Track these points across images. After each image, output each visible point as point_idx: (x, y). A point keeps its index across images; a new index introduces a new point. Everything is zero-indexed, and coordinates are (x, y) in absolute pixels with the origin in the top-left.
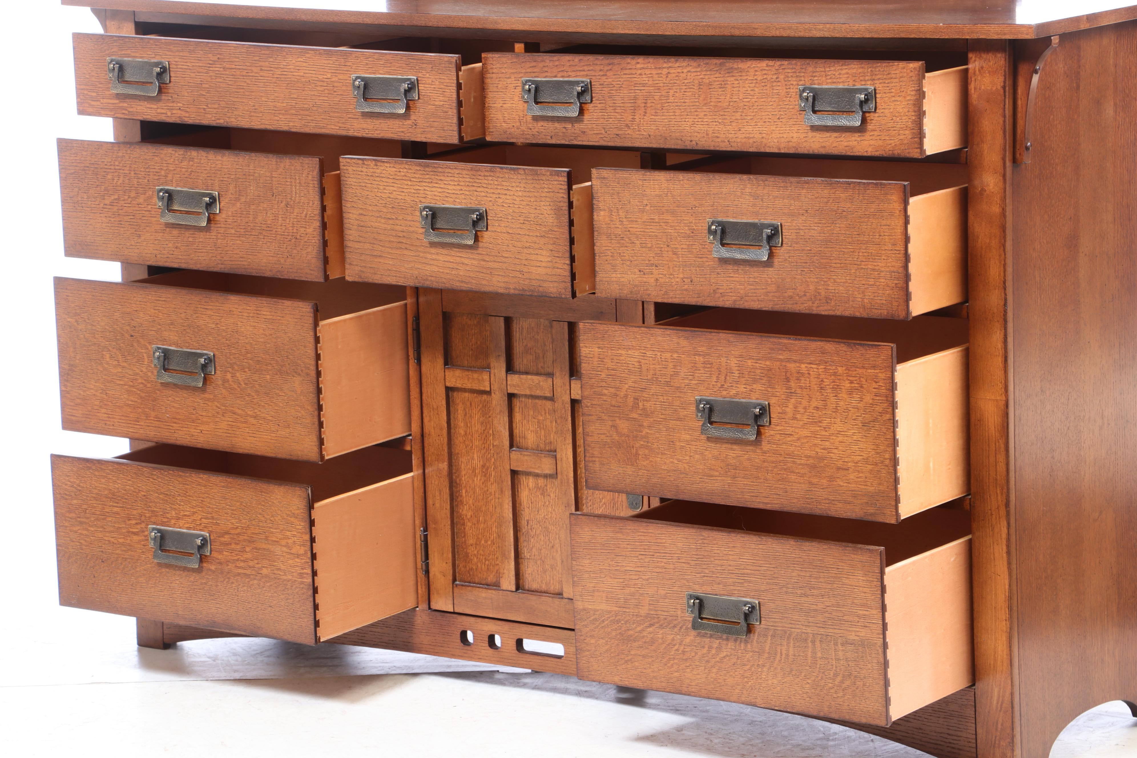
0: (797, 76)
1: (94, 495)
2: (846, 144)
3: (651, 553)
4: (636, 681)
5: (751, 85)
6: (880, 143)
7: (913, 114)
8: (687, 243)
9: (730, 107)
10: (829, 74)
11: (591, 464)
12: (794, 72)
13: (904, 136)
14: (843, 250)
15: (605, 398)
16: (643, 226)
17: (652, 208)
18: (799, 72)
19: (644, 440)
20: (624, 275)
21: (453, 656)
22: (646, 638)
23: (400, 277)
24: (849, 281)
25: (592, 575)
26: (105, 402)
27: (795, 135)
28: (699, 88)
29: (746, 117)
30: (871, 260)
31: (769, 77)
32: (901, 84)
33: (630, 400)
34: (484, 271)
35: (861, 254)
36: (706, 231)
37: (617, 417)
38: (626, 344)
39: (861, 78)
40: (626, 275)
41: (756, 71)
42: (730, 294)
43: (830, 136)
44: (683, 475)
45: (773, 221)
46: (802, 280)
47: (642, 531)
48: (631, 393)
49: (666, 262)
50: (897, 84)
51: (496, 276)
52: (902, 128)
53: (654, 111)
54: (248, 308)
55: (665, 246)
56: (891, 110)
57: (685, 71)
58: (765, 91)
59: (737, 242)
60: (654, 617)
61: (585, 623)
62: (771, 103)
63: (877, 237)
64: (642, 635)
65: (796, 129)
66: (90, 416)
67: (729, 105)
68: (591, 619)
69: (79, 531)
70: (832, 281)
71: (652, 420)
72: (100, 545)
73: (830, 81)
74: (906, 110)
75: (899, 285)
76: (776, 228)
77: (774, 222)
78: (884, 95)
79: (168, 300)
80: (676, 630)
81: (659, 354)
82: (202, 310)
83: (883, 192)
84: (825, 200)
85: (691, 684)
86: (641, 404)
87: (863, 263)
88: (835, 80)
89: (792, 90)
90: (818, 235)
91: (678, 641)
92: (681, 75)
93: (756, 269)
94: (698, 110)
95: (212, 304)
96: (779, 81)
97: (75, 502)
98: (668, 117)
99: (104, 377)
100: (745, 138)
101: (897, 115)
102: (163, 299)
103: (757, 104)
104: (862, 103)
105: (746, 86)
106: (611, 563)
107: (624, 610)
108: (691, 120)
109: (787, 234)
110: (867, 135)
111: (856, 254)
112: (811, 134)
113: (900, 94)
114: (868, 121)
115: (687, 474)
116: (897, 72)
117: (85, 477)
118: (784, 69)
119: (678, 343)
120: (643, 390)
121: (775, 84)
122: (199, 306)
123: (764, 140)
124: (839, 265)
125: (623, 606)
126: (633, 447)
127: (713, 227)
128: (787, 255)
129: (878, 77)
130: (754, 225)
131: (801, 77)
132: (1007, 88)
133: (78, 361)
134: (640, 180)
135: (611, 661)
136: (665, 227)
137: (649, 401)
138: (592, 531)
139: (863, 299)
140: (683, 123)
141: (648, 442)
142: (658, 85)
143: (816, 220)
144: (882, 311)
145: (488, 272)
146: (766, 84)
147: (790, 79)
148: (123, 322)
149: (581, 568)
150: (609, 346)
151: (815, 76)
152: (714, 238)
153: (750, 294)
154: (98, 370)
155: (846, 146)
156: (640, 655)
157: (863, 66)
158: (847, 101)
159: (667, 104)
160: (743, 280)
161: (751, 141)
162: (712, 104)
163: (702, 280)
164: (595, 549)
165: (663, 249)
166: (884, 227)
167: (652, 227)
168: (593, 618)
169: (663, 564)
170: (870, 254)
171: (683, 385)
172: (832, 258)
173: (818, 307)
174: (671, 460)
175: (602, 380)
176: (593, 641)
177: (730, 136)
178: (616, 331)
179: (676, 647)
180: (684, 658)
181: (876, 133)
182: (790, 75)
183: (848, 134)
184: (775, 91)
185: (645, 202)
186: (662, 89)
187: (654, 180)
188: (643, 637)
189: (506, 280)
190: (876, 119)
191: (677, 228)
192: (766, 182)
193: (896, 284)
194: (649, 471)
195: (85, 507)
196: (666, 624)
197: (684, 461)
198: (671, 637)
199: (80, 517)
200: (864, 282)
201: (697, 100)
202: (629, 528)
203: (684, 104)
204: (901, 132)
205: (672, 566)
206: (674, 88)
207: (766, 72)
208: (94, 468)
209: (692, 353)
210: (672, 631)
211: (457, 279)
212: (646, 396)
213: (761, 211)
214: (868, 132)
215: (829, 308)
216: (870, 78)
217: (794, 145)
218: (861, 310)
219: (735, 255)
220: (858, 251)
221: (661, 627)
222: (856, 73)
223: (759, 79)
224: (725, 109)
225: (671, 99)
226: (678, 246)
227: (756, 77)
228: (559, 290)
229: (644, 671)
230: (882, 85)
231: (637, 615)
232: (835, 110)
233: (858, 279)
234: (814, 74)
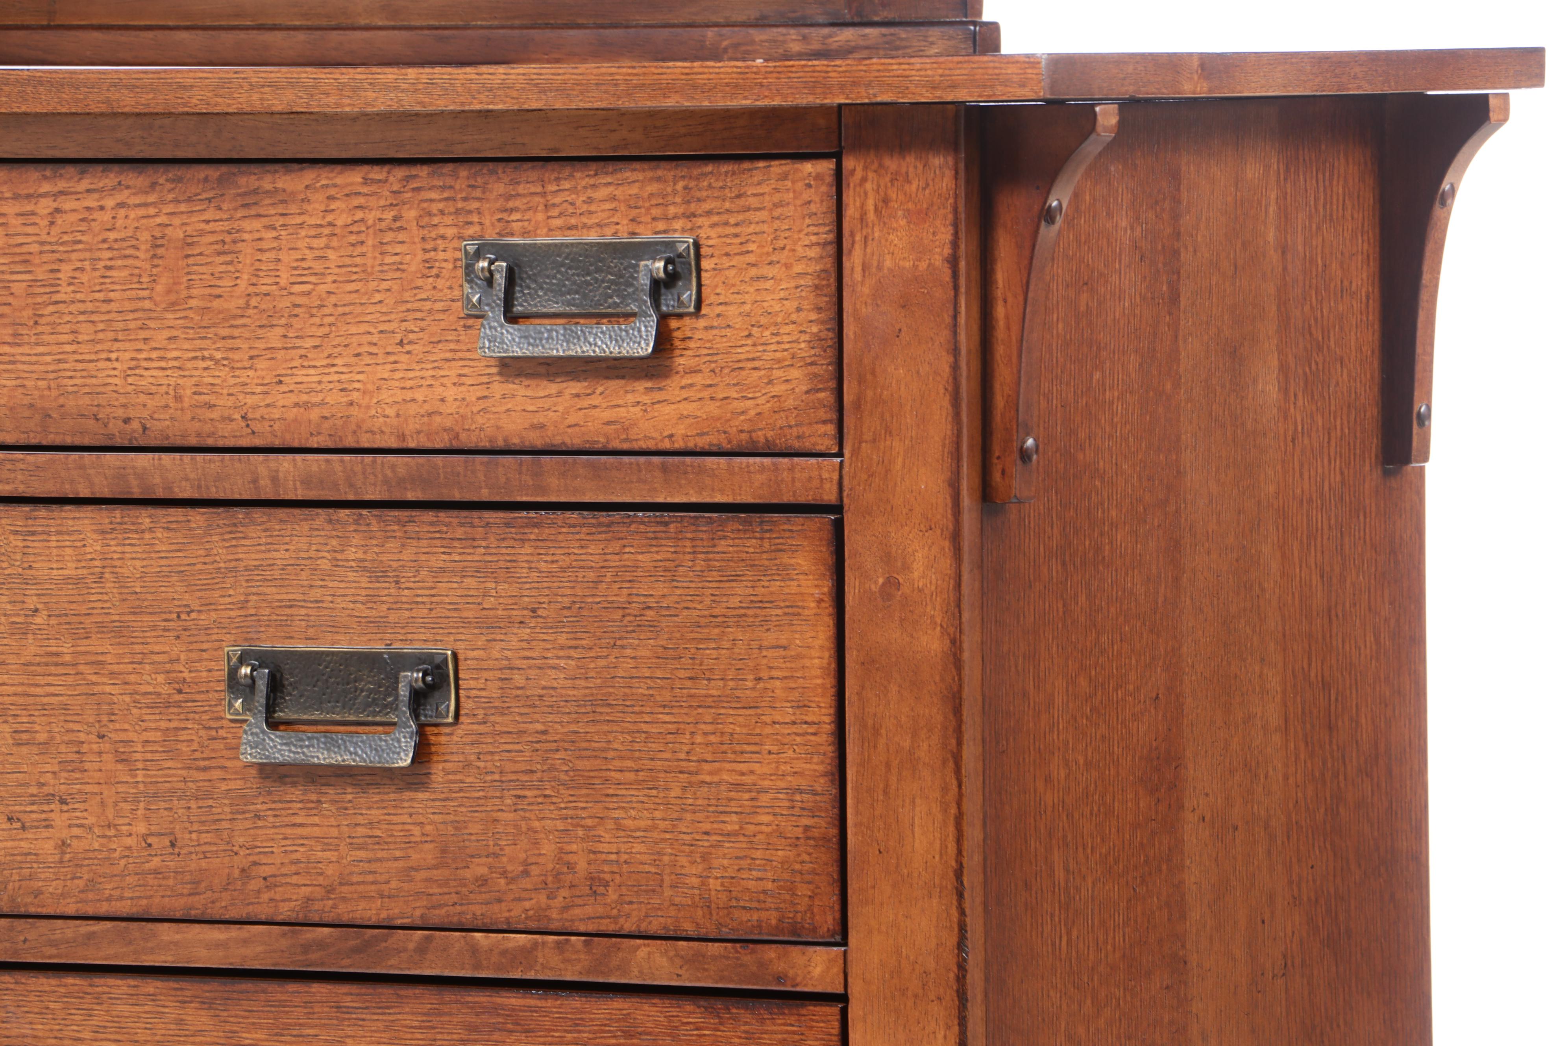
0: (458, 212)
2: (608, 415)
5: (316, 243)
6: (712, 408)
7: (813, 316)
8: (163, 725)
9: (251, 312)
10: (557, 200)
12: (447, 199)
13: (784, 387)
14: (644, 727)
16: (23, 679)
17: (53, 621)
18: (465, 199)
24: (662, 825)
27: (451, 393)
28: (154, 256)
29: (299, 343)
30: (731, 756)
31: (371, 217)
32: (777, 224)
35: (699, 739)
36: (222, 686)
39: (655, 212)
41: (331, 198)
42: (295, 879)
43: (560, 394)
45: (430, 645)
46: (516, 826)
49: (96, 789)
50: (765, 227)
52: (779, 361)
53: (10, 331)
55: (93, 738)
56: (747, 307)
57: (110, 203)
58: (358, 260)
59: (317, 715)
62: (378, 297)
63: (750, 684)
65: (453, 373)
67: (248, 306)
70: (610, 825)
73: (558, 222)
74: (791, 305)
75: (816, 833)
76: (438, 667)
77: (431, 648)
78: (726, 262)
83: (766, 544)
84: (591, 575)
87: (706, 767)
88: (573, 221)
89: (441, 255)
90: (569, 683)
92: (96, 215)
93: (377, 798)
94: (152, 324)
96: (401, 228)
98: (55, 349)
100: (297, 405)
101: (763, 321)
103: (333, 299)
104: (658, 287)
105: (300, 244)
108: (128, 355)
109: (472, 684)
110: (673, 387)
111: (687, 738)
112: (499, 388)
113: (774, 258)
114: (677, 343)
116: (765, 189)
118: (418, 190)
121: (389, 237)
123: (354, 411)
124: (631, 776)
127: (245, 670)
128: (471, 752)
129: (706, 206)
130: (370, 660)
131: (470, 212)
132: (962, 264)
134: (16, 533)
136: (94, 678)
139: (704, 879)
140: (101, 365)
142: (24, 249)
143: (562, 639)
144: (764, 915)
146: (362, 237)
147: (436, 220)
151: (512, 210)
152: (247, 707)
153: (355, 879)
155: (608, 423)
157: (660, 173)
158: (612, 282)
159: (51, 309)
160: (334, 832)
161: (315, 414)
162: (193, 303)
165: (85, 748)
166: (770, 653)
167: (50, 679)
170: (726, 738)
172: (610, 755)
173: (565, 908)
177: (250, 400)
181: (698, 379)
182: (435, 207)
183: (614, 385)
184: (389, 259)
185: (32, 602)
186: (37, 261)
187: (59, 533)
190: (698, 335)
191: (132, 678)
192: (410, 528)
193: (807, 828)
200: (707, 827)
201: (146, 293)
203: (104, 307)
204: (777, 373)
206: (74, 256)
207: (361, 201)
213: (393, 617)
214: (676, 378)
215: (600, 910)
216: (680, 210)
217: (448, 423)
218: (700, 912)
219: (312, 752)
220: (691, 728)
222: (637, 196)
223: (340, 223)
224: (235, 317)
225: (65, 292)
226: (132, 736)
227: (330, 218)
230: (720, 230)
232: (574, 310)
233: (688, 816)
234: (511, 204)
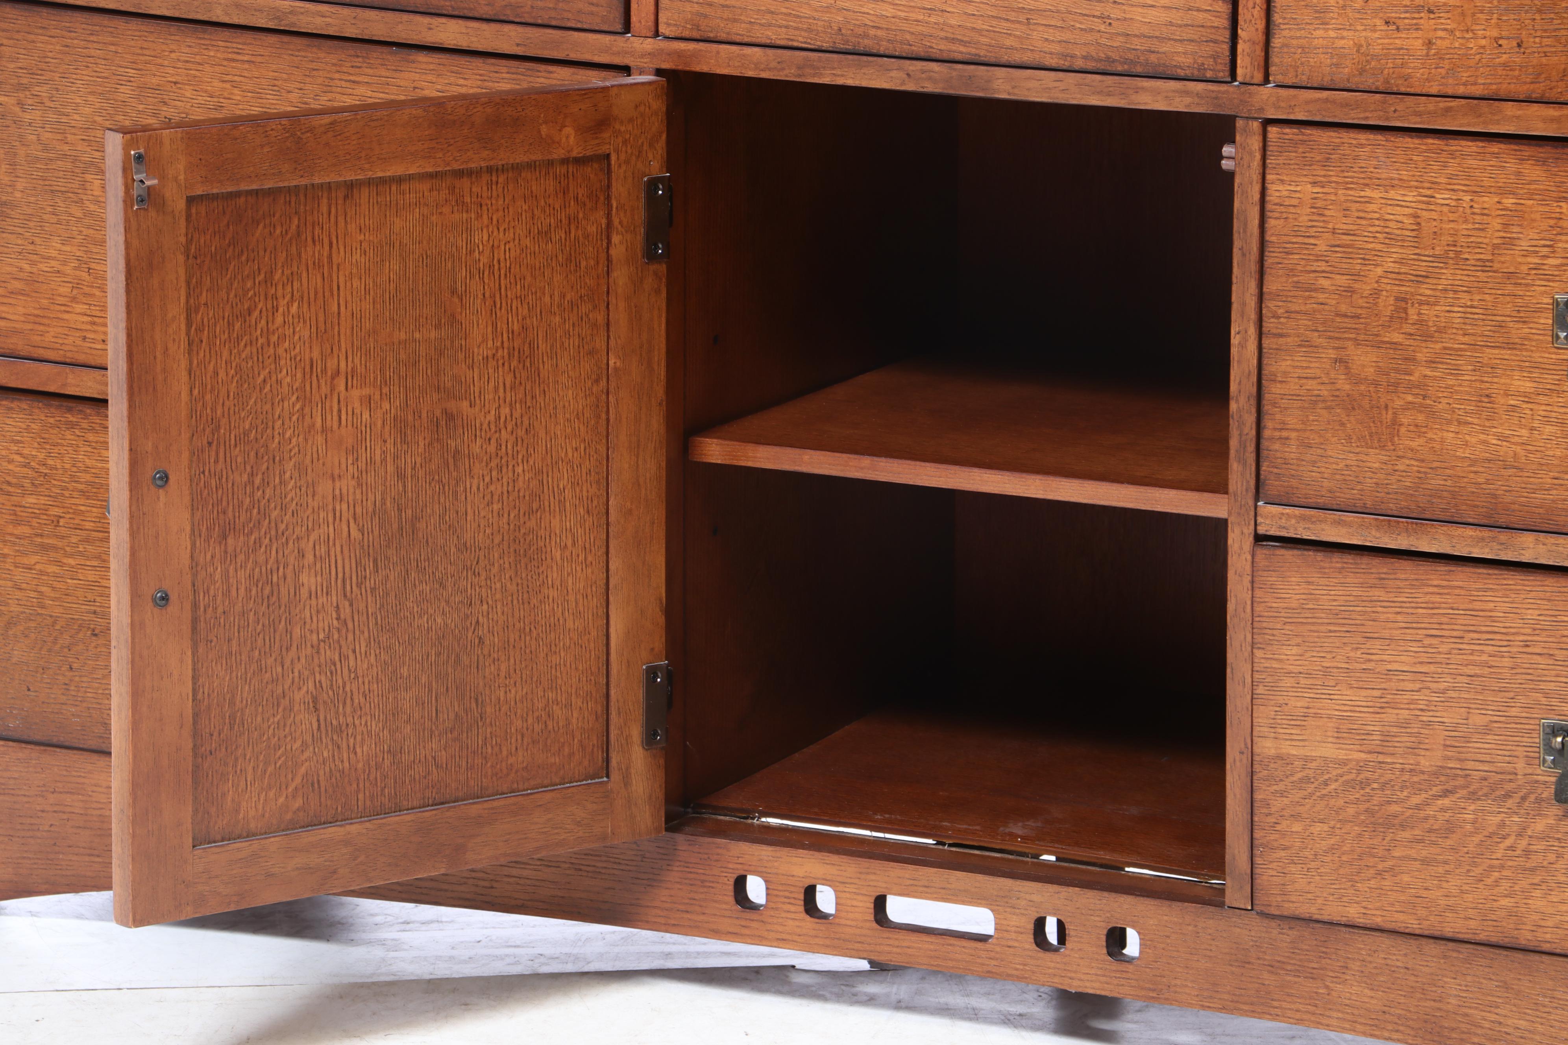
1: (80, 486)
3: (1455, 634)
4: (1401, 917)
11: (1277, 446)
15: (1321, 297)
19: (1416, 391)
20: (1345, 33)
21: (716, 933)
22: (1431, 821)
23: (797, 29)
25: (1303, 681)
26: (87, 290)
33: (1387, 305)
34: (1012, 16)
37: (1349, 339)
38: (1384, 176)
40: (1351, 33)
44: (1511, 472)
47: (1435, 583)
48: (1389, 287)
51: (1041, 28)
54: (462, 82)
60: (1457, 775)
61: (1281, 786)
64: (1422, 814)
66: (46, 321)
68: (1294, 779)
69: (38, 567)
71: (1439, 346)
72: (90, 597)
79: (259, 59)
80: (1510, 803)
81: (1467, 198)
82: (344, 84)
85: (1542, 923)
86: (1412, 311)
91: (1515, 828)
95: (370, 71)
97: (31, 500)
99: (86, 232)
102: (246, 58)
106: (1352, 654)
107: (1381, 758)
115: (1521, 470)
117: (58, 444)
119: (1519, 174)
120: (1421, 279)
122: (337, 76)
125: (1379, 749)
126: (1386, 407)
133: (18, 195)
135: (1342, 871)
137: (1435, 304)
138: (1309, 583)
141: (1424, 397)
145: (1022, 18)
148: (141, 107)
149: (1275, 665)
150: (1340, 180)
154: (71, 215)
156: (1415, 860)
163: (1546, 41)
164: (1313, 624)
168: (1300, 775)
169: (1484, 657)
171: (1524, 269)
174: (1482, 437)
175: (1318, 258)
176: (1297, 827)
178: (1362, 146)
179: (1508, 842)
180: (1528, 865)
188: (1426, 818)
189: (1067, 36)
194: (1423, 461)
195: (55, 511)
196: (1485, 790)
197: (1516, 439)
198: (1498, 819)
199: (41, 536)
202: (1403, 576)
205: (1507, 662)
208: (85, 425)
209: (1555, 195)
210: (1500, 806)
211: (943, 34)
212: (1428, 292)
221: (1473, 796)
228: (1200, 61)
229: (1425, 894)
231: (1411, 770)
